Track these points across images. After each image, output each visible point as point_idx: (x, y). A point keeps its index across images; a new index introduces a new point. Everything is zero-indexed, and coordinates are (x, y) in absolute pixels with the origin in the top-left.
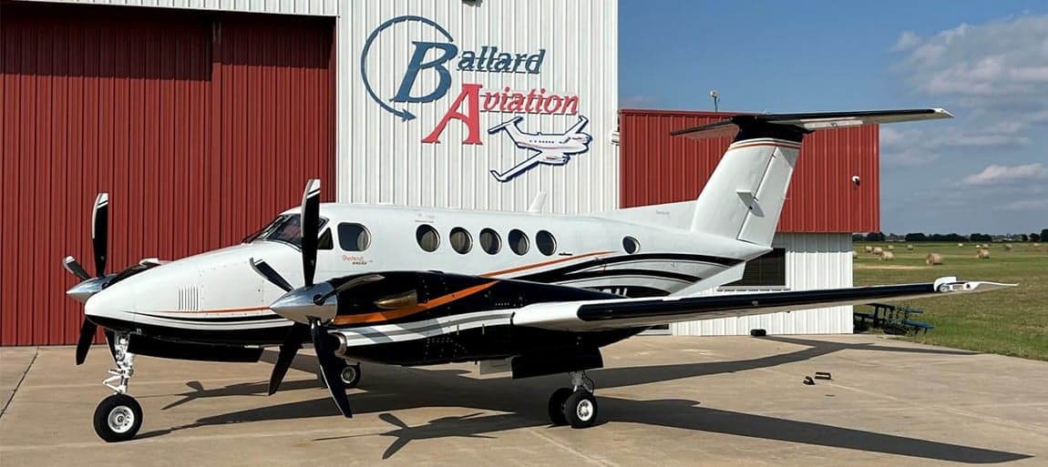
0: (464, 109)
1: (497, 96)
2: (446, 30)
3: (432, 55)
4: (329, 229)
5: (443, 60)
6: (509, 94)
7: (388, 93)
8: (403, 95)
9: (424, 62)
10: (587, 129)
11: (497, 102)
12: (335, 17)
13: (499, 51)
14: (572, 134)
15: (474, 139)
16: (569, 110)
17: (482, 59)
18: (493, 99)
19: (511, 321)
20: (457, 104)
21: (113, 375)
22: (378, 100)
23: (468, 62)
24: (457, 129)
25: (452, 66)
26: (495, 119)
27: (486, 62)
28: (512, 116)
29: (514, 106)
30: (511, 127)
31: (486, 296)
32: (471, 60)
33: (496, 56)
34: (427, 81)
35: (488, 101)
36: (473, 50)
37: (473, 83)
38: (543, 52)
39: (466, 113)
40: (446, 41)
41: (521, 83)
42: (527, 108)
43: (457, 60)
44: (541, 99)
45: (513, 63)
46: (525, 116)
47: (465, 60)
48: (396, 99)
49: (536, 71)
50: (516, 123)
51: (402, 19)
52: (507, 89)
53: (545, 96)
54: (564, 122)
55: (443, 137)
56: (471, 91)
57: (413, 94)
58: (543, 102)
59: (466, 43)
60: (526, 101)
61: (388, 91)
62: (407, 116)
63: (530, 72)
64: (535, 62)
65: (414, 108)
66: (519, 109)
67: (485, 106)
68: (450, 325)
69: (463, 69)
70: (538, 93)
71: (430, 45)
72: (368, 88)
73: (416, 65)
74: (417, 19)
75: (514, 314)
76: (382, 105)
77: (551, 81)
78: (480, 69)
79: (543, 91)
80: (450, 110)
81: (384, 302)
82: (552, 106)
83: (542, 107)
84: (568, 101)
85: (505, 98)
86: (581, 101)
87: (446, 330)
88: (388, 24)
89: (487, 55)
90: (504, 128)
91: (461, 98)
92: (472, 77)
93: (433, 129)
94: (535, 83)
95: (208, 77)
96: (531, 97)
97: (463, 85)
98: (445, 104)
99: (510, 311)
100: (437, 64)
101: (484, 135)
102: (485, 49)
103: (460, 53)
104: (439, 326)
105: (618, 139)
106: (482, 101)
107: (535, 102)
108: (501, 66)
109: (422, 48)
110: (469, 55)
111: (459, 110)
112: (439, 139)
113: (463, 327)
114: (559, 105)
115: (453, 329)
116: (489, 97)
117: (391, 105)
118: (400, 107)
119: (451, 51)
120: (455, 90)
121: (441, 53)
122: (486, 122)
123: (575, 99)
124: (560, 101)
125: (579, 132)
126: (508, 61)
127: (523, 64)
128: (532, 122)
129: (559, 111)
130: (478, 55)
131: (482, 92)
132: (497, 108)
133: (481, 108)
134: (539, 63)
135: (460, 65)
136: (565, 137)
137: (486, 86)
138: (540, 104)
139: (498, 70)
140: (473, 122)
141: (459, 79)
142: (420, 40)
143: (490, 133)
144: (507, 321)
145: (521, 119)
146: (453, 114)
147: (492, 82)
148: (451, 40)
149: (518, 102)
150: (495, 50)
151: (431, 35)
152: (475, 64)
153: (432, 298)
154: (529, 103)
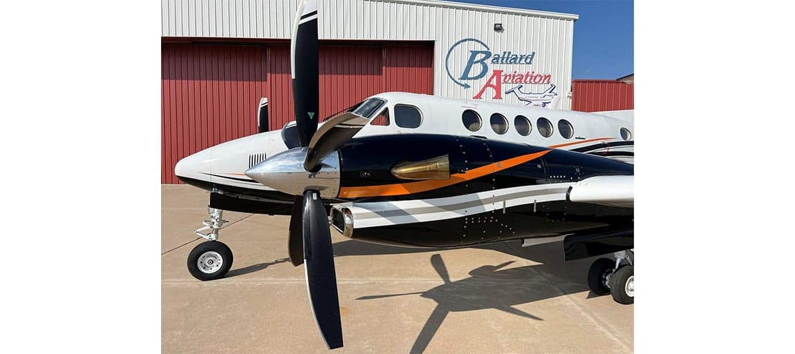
0: (494, 82)
1: (510, 75)
2: (486, 44)
3: (479, 57)
4: (387, 109)
5: (484, 59)
6: (516, 75)
7: (457, 76)
8: (465, 77)
9: (475, 60)
10: (555, 91)
11: (510, 78)
12: (434, 41)
13: (512, 54)
14: (547, 93)
15: (498, 96)
16: (546, 82)
17: (503, 58)
18: (508, 77)
19: (568, 197)
20: (490, 80)
21: (205, 226)
22: (453, 79)
23: (496, 60)
24: (491, 92)
25: (488, 62)
26: (510, 87)
27: (505, 59)
28: (518, 85)
29: (518, 80)
30: (516, 91)
31: (539, 166)
32: (498, 59)
33: (510, 56)
34: (476, 69)
35: (505, 78)
36: (499, 54)
37: (499, 69)
38: (534, 53)
39: (495, 84)
40: (486, 50)
41: (522, 69)
42: (525, 81)
43: (491, 59)
44: (532, 76)
45: (518, 59)
46: (523, 85)
47: (495, 59)
48: (462, 79)
49: (530, 63)
50: (519, 88)
51: (465, 40)
52: (515, 72)
53: (534, 75)
54: (544, 87)
55: (483, 96)
56: (497, 73)
57: (469, 76)
58: (532, 78)
59: (496, 50)
60: (524, 78)
61: (458, 75)
62: (467, 86)
63: (527, 63)
64: (529, 59)
65: (470, 83)
66: (521, 82)
67: (504, 81)
68: (494, 200)
69: (494, 63)
70: (530, 73)
71: (478, 52)
72: (449, 74)
73: (471, 62)
74: (472, 40)
75: (571, 188)
76: (455, 81)
77: (537, 68)
78: (502, 63)
79: (533, 73)
80: (487, 83)
81: (404, 170)
82: (537, 80)
83: (532, 81)
84: (546, 77)
85: (514, 76)
86: (552, 78)
87: (489, 208)
88: (459, 43)
89: (506, 56)
90: (513, 91)
91: (492, 77)
92: (497, 67)
93: (479, 92)
94: (530, 68)
95: (380, 73)
96: (527, 75)
97: (494, 71)
98: (484, 80)
99: (566, 185)
100: (482, 61)
101: (503, 95)
102: (505, 53)
103: (492, 55)
104: (479, 203)
105: (571, 95)
106: (502, 78)
107: (529, 78)
108: (512, 61)
109: (474, 53)
110: (497, 56)
111: (491, 83)
112: (482, 96)
113: (511, 203)
114: (541, 79)
115: (499, 206)
116: (506, 76)
117: (459, 81)
118: (463, 82)
119: (488, 54)
120: (490, 73)
121: (484, 56)
122: (504, 87)
123: (549, 76)
124: (541, 77)
125: (550, 92)
126: (516, 59)
127: (523, 59)
128: (527, 88)
129: (541, 82)
130: (501, 56)
131: (502, 74)
132: (510, 81)
133: (502, 81)
134: (531, 59)
135: (492, 61)
136: (542, 95)
137: (505, 71)
138: (531, 79)
139: (511, 63)
140: (498, 88)
141: (492, 68)
142: (473, 50)
143: (506, 93)
144: (562, 197)
145: (522, 86)
146: (488, 84)
147: (507, 69)
148: (488, 49)
149: (520, 79)
150: (510, 53)
151: (479, 47)
152: (500, 61)
153: (472, 167)
154: (526, 78)
